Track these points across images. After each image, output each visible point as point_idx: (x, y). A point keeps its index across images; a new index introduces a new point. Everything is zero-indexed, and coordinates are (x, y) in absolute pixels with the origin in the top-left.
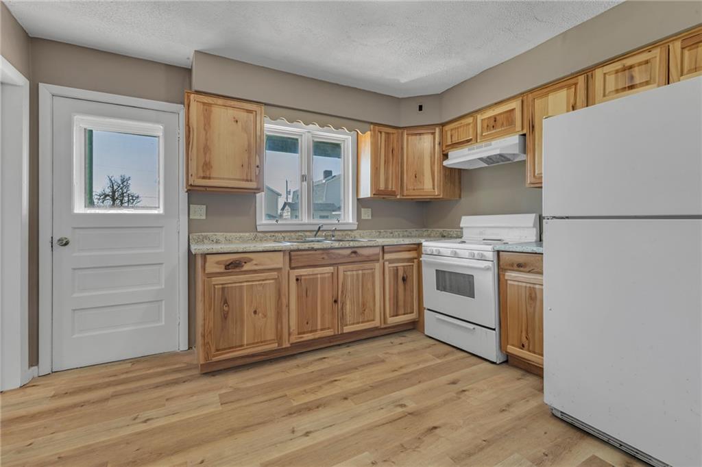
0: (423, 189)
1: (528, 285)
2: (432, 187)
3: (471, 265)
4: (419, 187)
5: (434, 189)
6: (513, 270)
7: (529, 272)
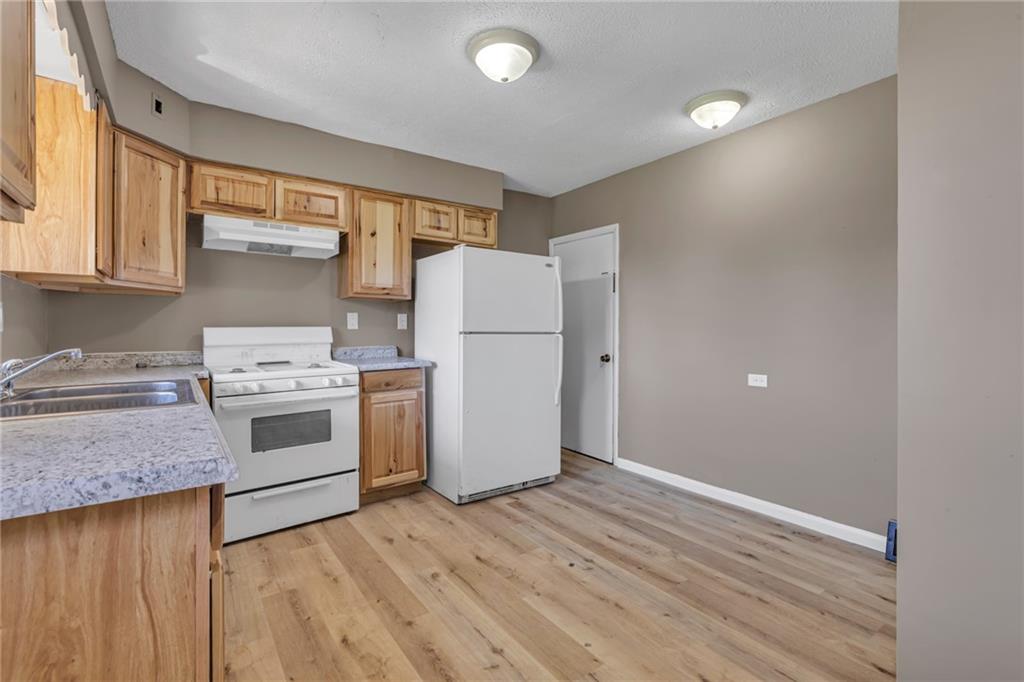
0: (157, 271)
1: (397, 404)
2: (172, 271)
3: (326, 396)
4: (151, 267)
5: (176, 275)
6: (380, 391)
7: (398, 389)
